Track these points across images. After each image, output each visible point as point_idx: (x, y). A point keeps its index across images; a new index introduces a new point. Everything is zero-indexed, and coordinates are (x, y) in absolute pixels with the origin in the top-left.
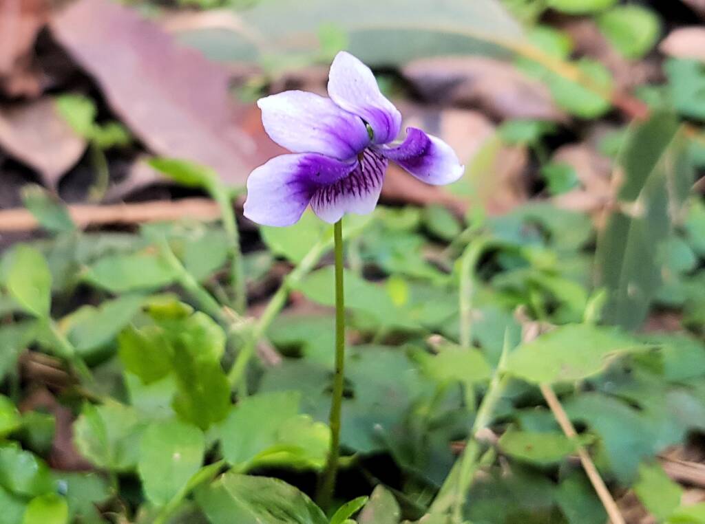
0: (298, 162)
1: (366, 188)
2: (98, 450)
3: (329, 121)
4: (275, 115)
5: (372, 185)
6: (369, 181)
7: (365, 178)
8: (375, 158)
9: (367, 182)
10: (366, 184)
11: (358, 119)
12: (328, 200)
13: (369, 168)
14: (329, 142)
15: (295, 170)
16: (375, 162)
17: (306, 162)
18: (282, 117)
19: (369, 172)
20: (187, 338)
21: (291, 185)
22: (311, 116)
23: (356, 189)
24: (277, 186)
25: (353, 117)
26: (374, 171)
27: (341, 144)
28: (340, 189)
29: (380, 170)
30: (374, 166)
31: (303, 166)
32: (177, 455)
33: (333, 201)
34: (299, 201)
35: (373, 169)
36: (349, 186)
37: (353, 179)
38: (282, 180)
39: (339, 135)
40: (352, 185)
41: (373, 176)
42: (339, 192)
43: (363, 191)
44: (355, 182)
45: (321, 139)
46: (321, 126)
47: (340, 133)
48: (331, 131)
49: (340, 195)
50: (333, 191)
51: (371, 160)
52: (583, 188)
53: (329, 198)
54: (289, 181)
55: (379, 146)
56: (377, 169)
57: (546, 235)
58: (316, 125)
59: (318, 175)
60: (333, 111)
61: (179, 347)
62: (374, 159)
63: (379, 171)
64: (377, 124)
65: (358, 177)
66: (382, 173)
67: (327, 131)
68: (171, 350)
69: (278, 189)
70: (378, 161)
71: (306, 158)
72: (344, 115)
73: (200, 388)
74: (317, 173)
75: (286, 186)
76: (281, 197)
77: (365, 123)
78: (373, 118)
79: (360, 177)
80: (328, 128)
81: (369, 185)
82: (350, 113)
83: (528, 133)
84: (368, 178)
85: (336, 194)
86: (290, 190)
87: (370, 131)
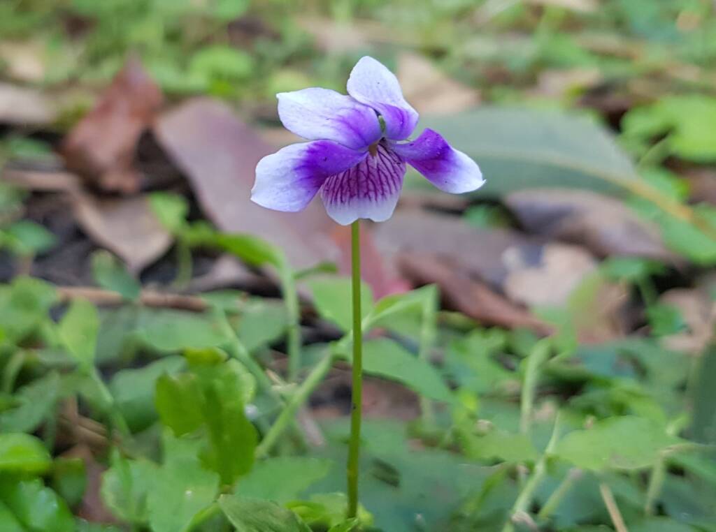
0: (307, 148)
1: (383, 194)
2: (122, 502)
3: (343, 113)
4: (292, 106)
5: (389, 191)
6: (386, 187)
7: (382, 184)
8: (393, 161)
9: (384, 187)
10: (383, 189)
11: (371, 110)
12: (342, 201)
13: (387, 173)
14: (339, 130)
15: (303, 156)
16: (393, 167)
17: (315, 147)
18: (298, 109)
19: (386, 176)
20: (219, 384)
21: (299, 171)
22: (327, 109)
23: (372, 194)
24: (284, 173)
25: (367, 109)
26: (392, 176)
27: (351, 132)
28: (356, 193)
29: (398, 175)
30: (392, 171)
31: (311, 151)
32: (189, 492)
33: (347, 203)
34: (305, 187)
35: (391, 173)
36: (365, 191)
37: (370, 182)
38: (290, 165)
39: (352, 125)
40: (369, 190)
41: (391, 182)
42: (355, 195)
43: (380, 197)
44: (371, 187)
45: (332, 127)
46: (334, 117)
47: (351, 122)
48: (343, 121)
49: (355, 198)
50: (348, 194)
51: (388, 164)
52: (690, 331)
53: (343, 199)
54: (297, 166)
55: (392, 141)
56: (394, 175)
57: (641, 371)
58: (330, 117)
59: (325, 160)
60: (350, 105)
61: (211, 394)
62: (391, 163)
63: (397, 177)
64: (390, 116)
65: (375, 182)
66: (399, 178)
67: (340, 121)
68: (202, 398)
69: (286, 175)
70: (396, 165)
71: (315, 144)
72: (358, 106)
73: (226, 437)
74: (324, 158)
75: (294, 172)
76: (288, 183)
77: (378, 114)
78: (386, 110)
79: (377, 182)
80: (341, 118)
81: (386, 191)
82: (364, 105)
83: (633, 271)
84: (385, 183)
85: (351, 196)
86: (297, 176)
87: (382, 122)
